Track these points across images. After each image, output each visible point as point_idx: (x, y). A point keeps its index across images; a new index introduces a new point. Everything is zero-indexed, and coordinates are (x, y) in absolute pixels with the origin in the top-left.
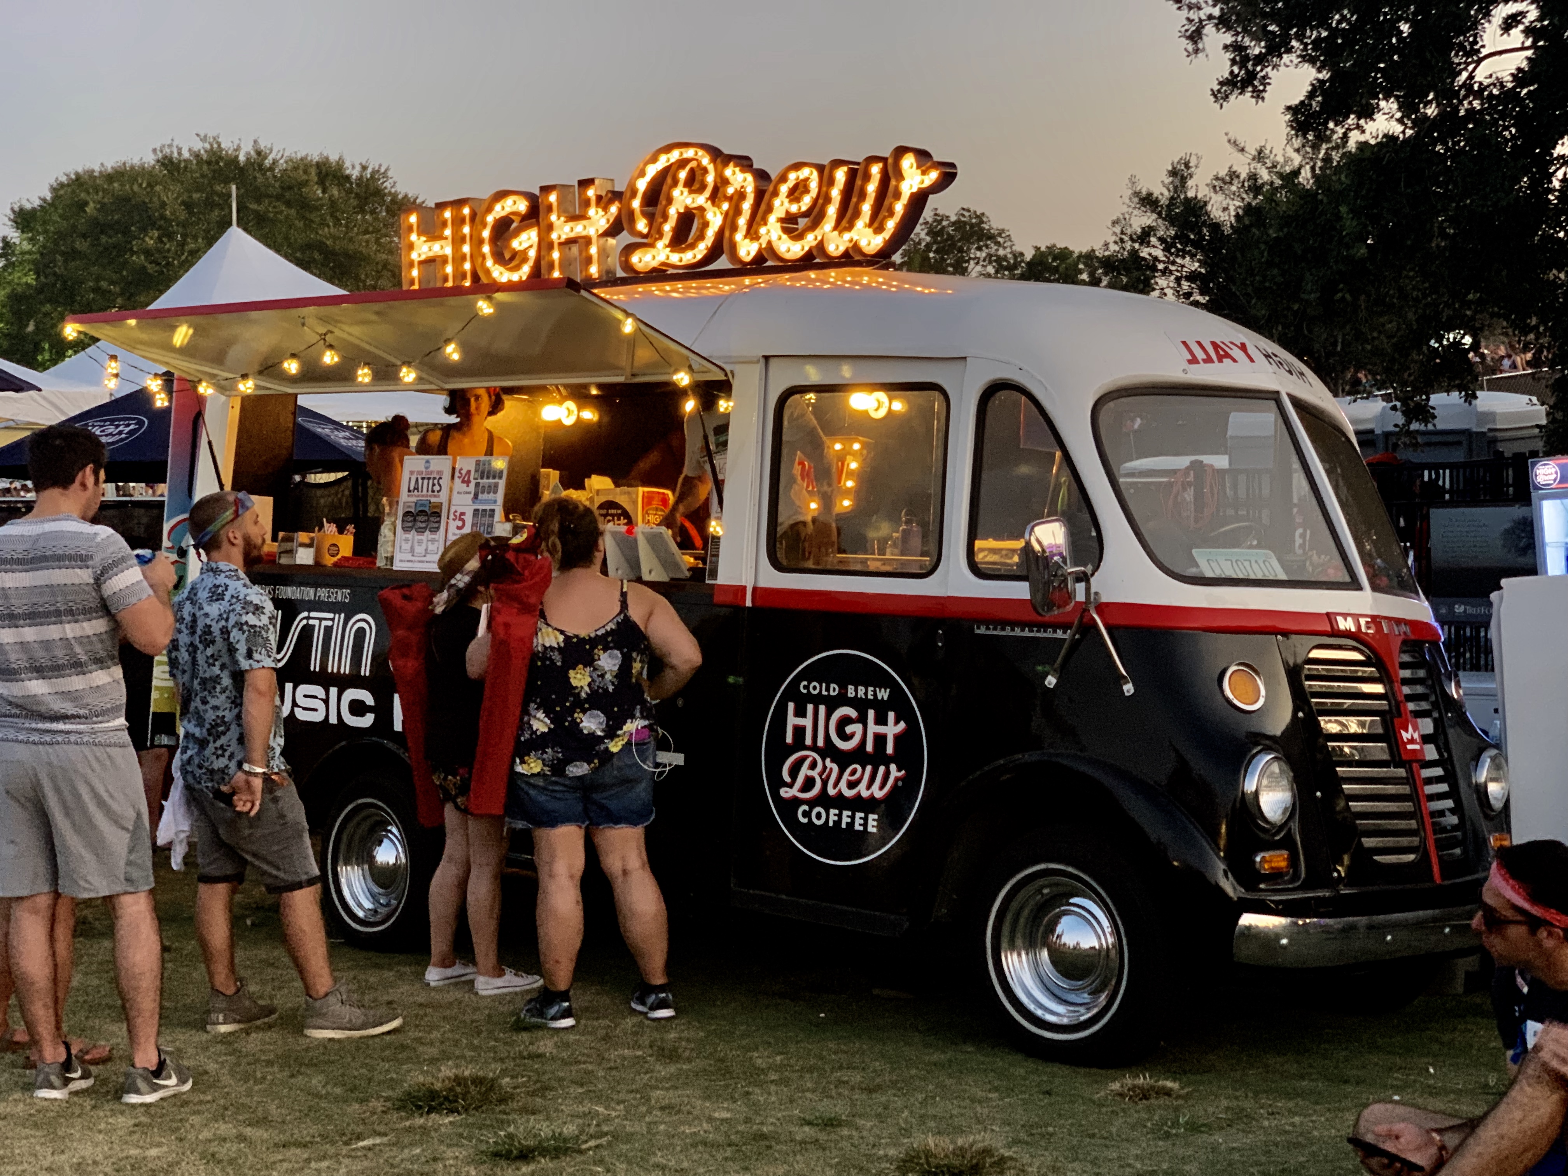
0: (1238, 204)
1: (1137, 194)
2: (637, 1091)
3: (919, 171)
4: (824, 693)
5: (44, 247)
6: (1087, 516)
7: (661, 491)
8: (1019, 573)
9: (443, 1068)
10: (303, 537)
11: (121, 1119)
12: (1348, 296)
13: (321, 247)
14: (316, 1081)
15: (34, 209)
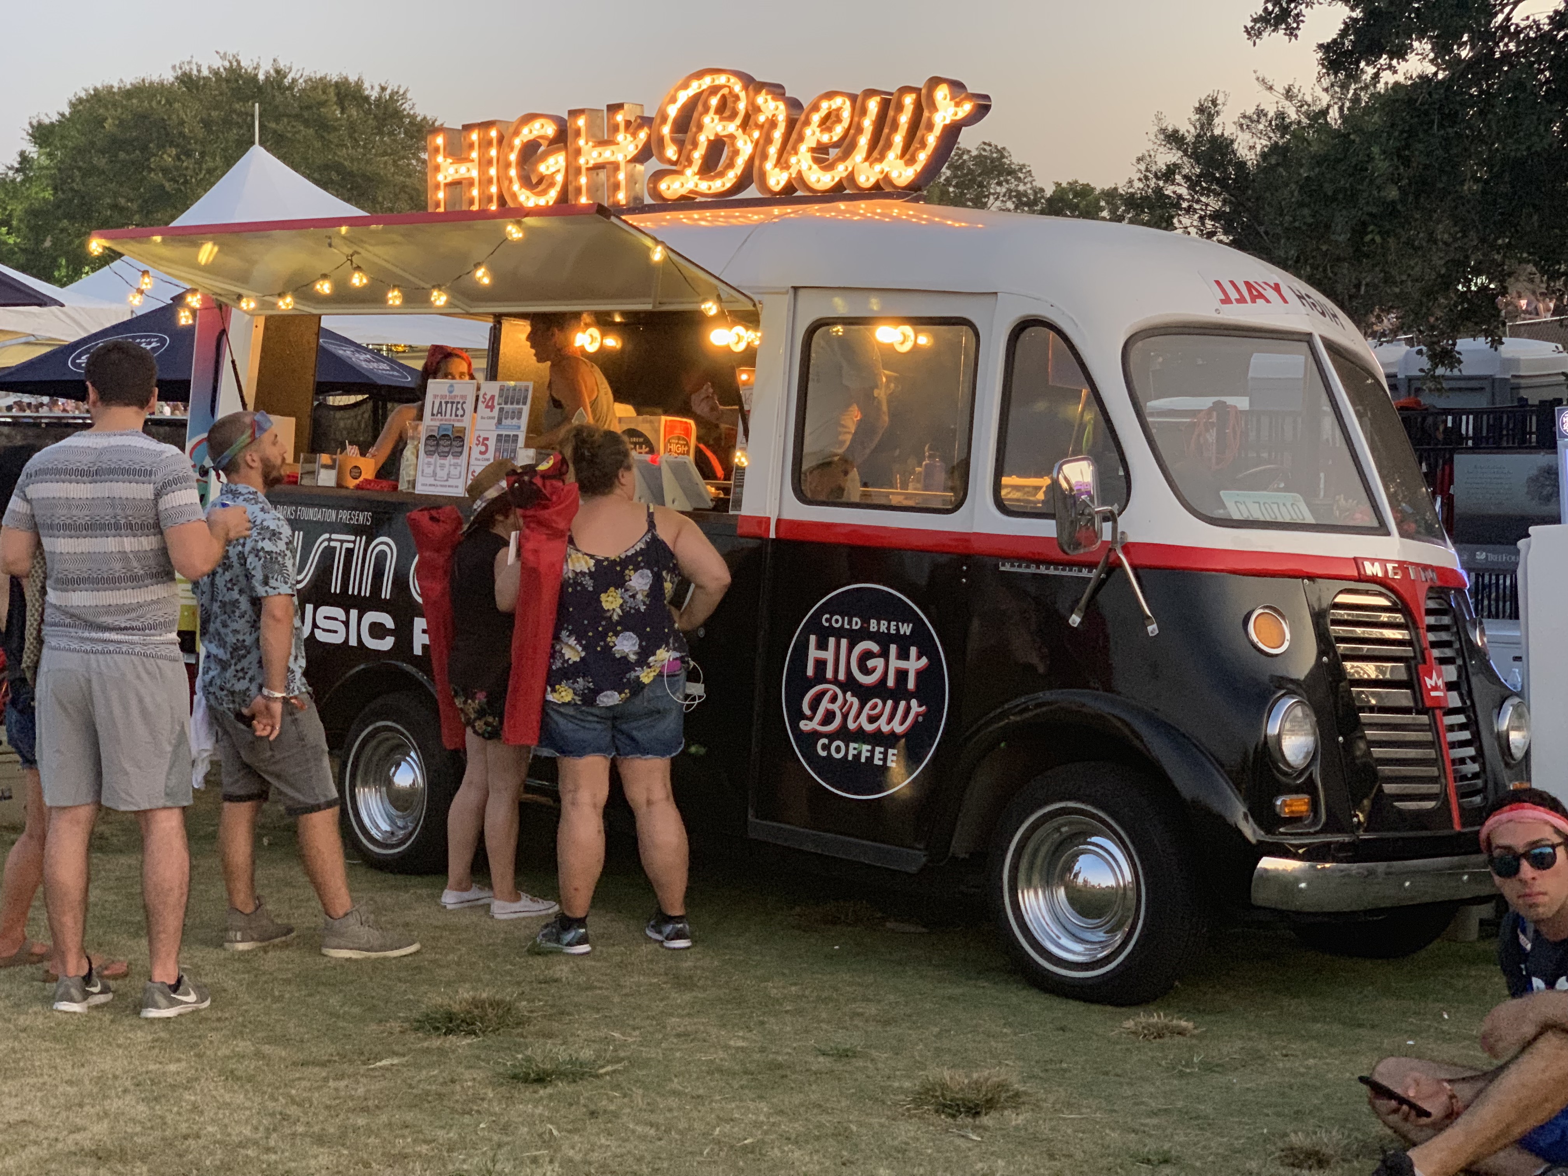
0: (1264, 142)
1: (1163, 131)
2: (653, 1018)
3: (953, 103)
4: (847, 626)
5: (62, 162)
6: (1116, 456)
7: (684, 420)
8: (1045, 511)
9: (460, 991)
10: (325, 458)
11: (140, 1034)
12: (1378, 239)
13: (338, 167)
14: (334, 1001)
15: (52, 124)
